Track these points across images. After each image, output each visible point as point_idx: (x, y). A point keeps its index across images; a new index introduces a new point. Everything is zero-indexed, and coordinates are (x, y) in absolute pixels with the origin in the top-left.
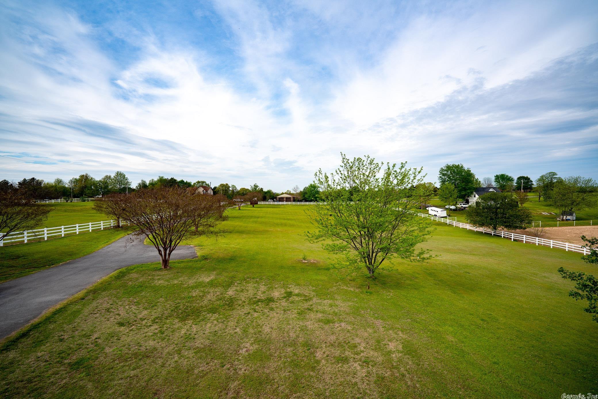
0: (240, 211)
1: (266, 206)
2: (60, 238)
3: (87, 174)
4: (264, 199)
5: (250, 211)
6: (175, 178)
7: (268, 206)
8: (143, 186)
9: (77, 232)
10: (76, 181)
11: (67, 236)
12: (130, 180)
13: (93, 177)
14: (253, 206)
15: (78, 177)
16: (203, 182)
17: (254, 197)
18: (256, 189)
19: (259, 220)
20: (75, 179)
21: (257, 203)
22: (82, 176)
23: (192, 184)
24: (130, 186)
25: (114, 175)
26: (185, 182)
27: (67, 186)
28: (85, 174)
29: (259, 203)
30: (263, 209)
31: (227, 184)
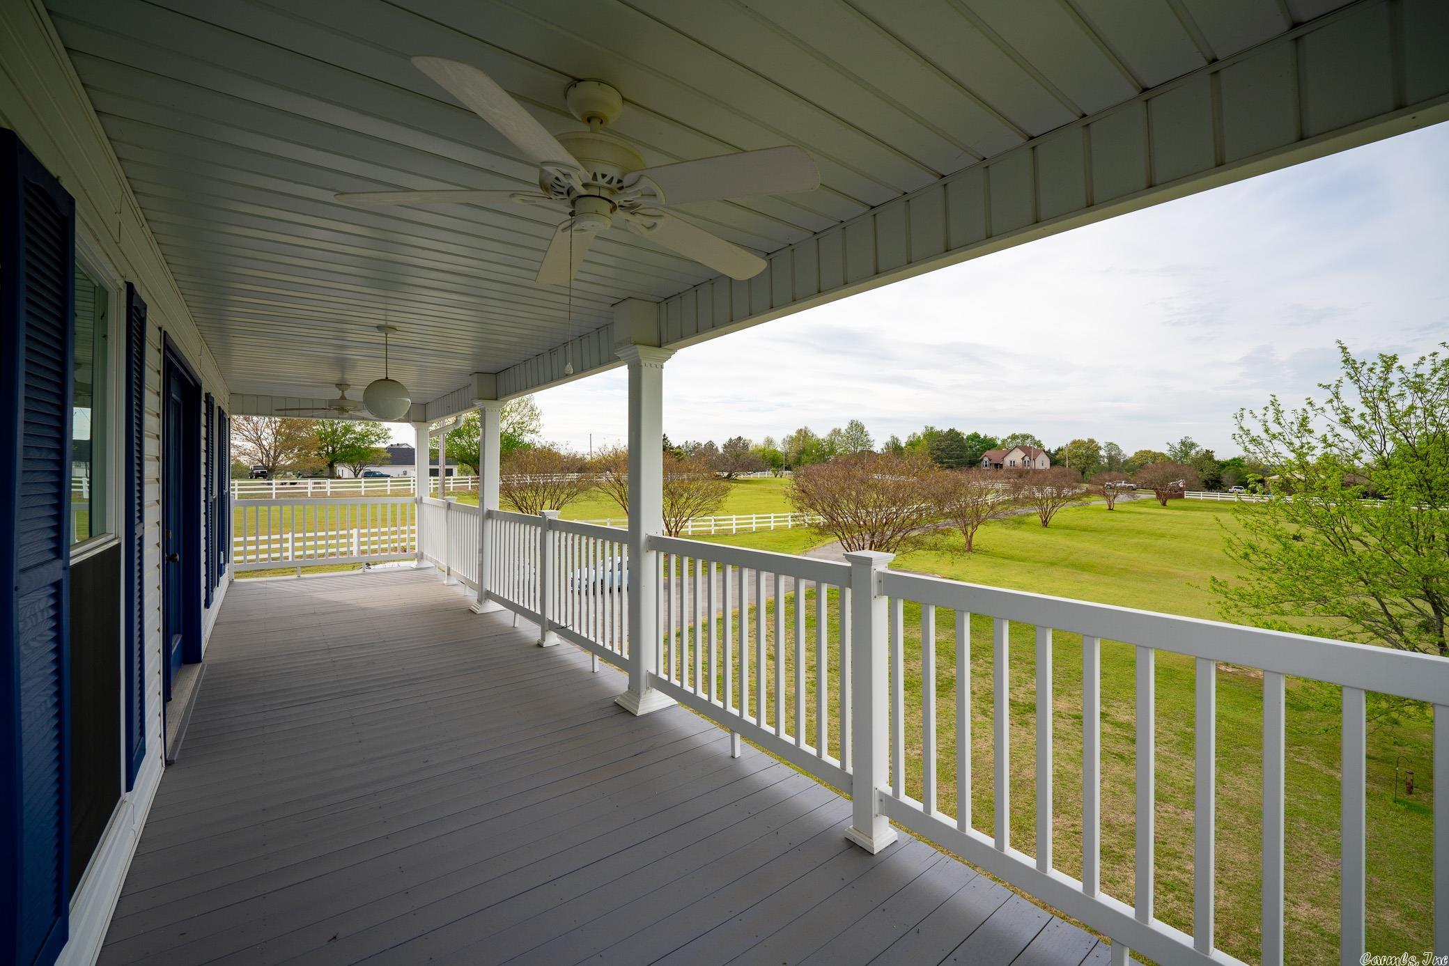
0: (1110, 515)
1: (1210, 505)
2: (750, 533)
3: (806, 428)
4: (1214, 484)
5: (1143, 516)
6: (958, 429)
7: (1222, 506)
8: (895, 449)
9: (772, 525)
10: (792, 440)
11: (759, 530)
12: (871, 437)
13: (815, 433)
14: (1164, 504)
15: (794, 434)
16: (1025, 437)
17: (1175, 477)
18: (1187, 454)
19: (1161, 542)
20: (791, 437)
21: (1181, 496)
22: (800, 431)
23: (999, 442)
24: (872, 449)
25: (847, 428)
26: (982, 437)
27: (779, 449)
28: (803, 428)
29: (1187, 495)
30: (1193, 513)
31: (1092, 441)
